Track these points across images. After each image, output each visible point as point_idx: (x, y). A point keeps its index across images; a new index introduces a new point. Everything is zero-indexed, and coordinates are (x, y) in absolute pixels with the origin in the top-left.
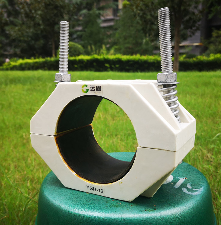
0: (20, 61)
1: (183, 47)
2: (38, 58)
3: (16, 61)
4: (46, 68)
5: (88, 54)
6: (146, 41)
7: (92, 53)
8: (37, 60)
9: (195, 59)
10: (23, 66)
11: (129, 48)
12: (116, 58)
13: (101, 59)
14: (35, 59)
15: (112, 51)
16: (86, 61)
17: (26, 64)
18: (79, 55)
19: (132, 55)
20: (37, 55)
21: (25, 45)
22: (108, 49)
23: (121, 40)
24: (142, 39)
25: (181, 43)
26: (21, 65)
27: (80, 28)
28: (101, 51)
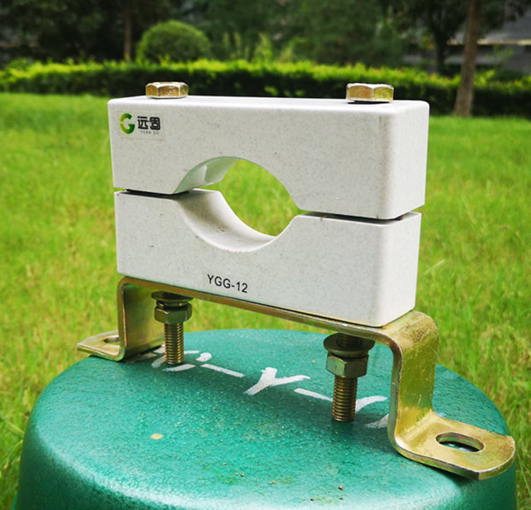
0: (37, 68)
2: (86, 61)
3: (24, 68)
4: (104, 90)
5: (221, 56)
6: (386, 27)
7: (233, 56)
8: (82, 67)
9: (519, 84)
10: (45, 81)
11: (336, 45)
12: (298, 72)
13: (256, 72)
14: (76, 63)
15: (288, 52)
16: (213, 75)
17: (52, 76)
18: (194, 59)
19: (342, 64)
20: (82, 53)
21: (52, 23)
22: (277, 47)
23: (315, 22)
25: (483, 38)
26: (39, 77)
28: (259, 49)
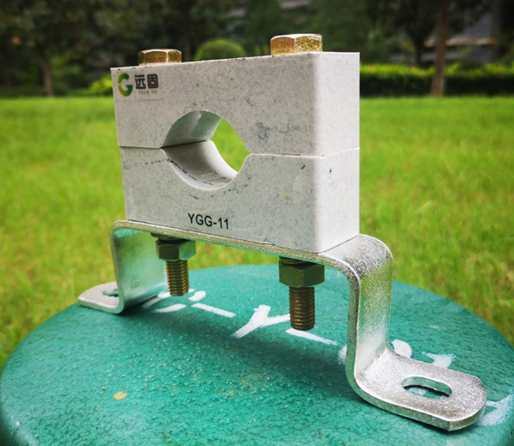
1: (453, 48)
24: (367, 32)
27: (240, 13)
